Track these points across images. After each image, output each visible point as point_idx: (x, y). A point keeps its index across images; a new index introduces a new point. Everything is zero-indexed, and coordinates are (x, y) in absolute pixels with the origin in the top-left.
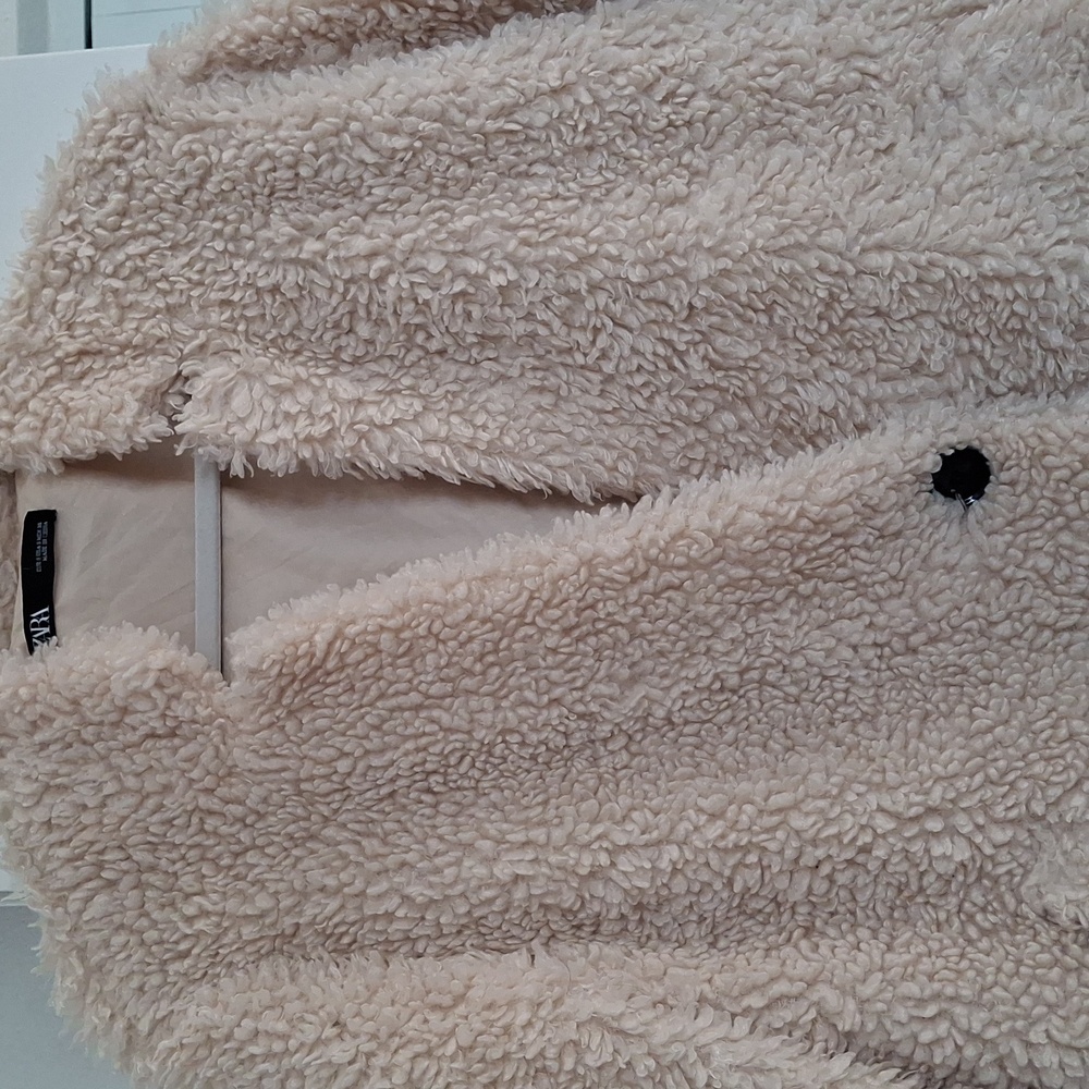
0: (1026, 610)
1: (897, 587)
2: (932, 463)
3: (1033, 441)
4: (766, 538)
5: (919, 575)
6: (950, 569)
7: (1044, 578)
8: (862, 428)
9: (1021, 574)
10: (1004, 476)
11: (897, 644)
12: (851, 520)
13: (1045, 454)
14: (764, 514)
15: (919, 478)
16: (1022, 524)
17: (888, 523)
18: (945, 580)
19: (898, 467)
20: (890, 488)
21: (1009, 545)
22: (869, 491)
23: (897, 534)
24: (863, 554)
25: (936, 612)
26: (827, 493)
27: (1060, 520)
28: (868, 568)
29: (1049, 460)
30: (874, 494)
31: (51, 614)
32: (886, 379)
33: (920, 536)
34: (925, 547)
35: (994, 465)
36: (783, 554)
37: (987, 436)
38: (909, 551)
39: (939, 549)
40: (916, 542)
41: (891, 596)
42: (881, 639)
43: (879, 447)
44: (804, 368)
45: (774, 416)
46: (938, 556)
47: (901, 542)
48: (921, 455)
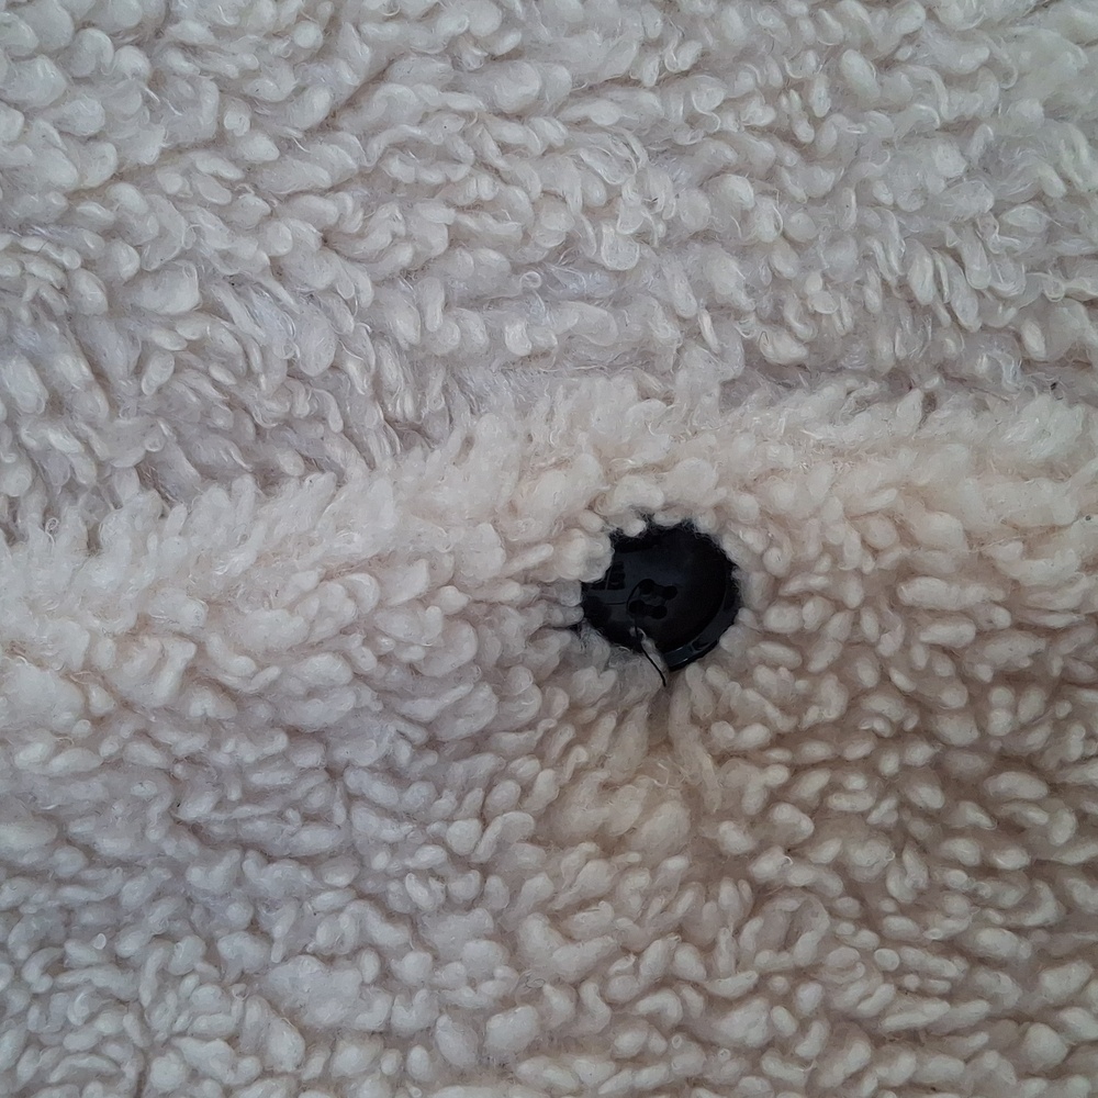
0: (802, 974)
1: (464, 886)
2: (585, 558)
4: (91, 744)
5: (529, 855)
6: (610, 845)
9: (800, 875)
10: (780, 619)
11: (453, 1042)
12: (347, 701)
13: (907, 572)
14: (84, 674)
15: (542, 586)
16: (817, 750)
17: (456, 710)
18: (595, 874)
19: (491, 561)
20: (463, 616)
21: (775, 796)
22: (399, 626)
23: (479, 742)
24: (380, 791)
25: (569, 958)
27: (920, 753)
28: (391, 832)
30: (411, 632)
32: (476, 302)
33: (538, 752)
34: (545, 782)
35: (754, 585)
36: (145, 789)
37: (747, 503)
38: (506, 790)
39: (585, 791)
40: (526, 766)
41: (449, 905)
42: (407, 1018)
43: (444, 497)
45: (157, 373)
46: (583, 812)
47: (485, 763)
48: (567, 525)
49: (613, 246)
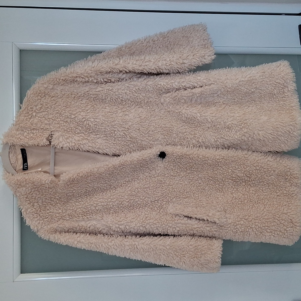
0: (169, 173)
1: (153, 169)
2: (159, 153)
3: (172, 152)
4: (137, 162)
5: (156, 167)
6: (160, 167)
7: (172, 169)
8: (150, 148)
9: (169, 168)
10: (168, 156)
11: (153, 176)
12: (148, 160)
13: (173, 154)
14: (137, 159)
15: (157, 155)
16: (170, 162)
17: (153, 160)
18: (159, 168)
19: (155, 153)
20: (153, 156)
21: (168, 164)
22: (151, 156)
23: (154, 162)
24: (149, 164)
25: (158, 172)
26: (146, 156)
27: (174, 162)
28: (150, 166)
29: (174, 154)
30: (151, 157)
31: (27, 164)
32: (153, 141)
33: (157, 162)
34: (157, 164)
35: (167, 154)
36: (139, 164)
37: (166, 151)
38: (155, 164)
39: (159, 164)
40: (156, 163)
41: (153, 170)
42: (151, 175)
43: (153, 151)
44: (143, 139)
45: (138, 145)
47: (154, 163)
48: (158, 152)
49: (160, 139)
